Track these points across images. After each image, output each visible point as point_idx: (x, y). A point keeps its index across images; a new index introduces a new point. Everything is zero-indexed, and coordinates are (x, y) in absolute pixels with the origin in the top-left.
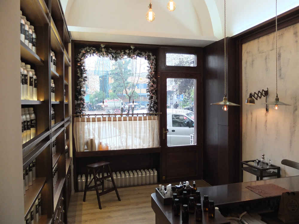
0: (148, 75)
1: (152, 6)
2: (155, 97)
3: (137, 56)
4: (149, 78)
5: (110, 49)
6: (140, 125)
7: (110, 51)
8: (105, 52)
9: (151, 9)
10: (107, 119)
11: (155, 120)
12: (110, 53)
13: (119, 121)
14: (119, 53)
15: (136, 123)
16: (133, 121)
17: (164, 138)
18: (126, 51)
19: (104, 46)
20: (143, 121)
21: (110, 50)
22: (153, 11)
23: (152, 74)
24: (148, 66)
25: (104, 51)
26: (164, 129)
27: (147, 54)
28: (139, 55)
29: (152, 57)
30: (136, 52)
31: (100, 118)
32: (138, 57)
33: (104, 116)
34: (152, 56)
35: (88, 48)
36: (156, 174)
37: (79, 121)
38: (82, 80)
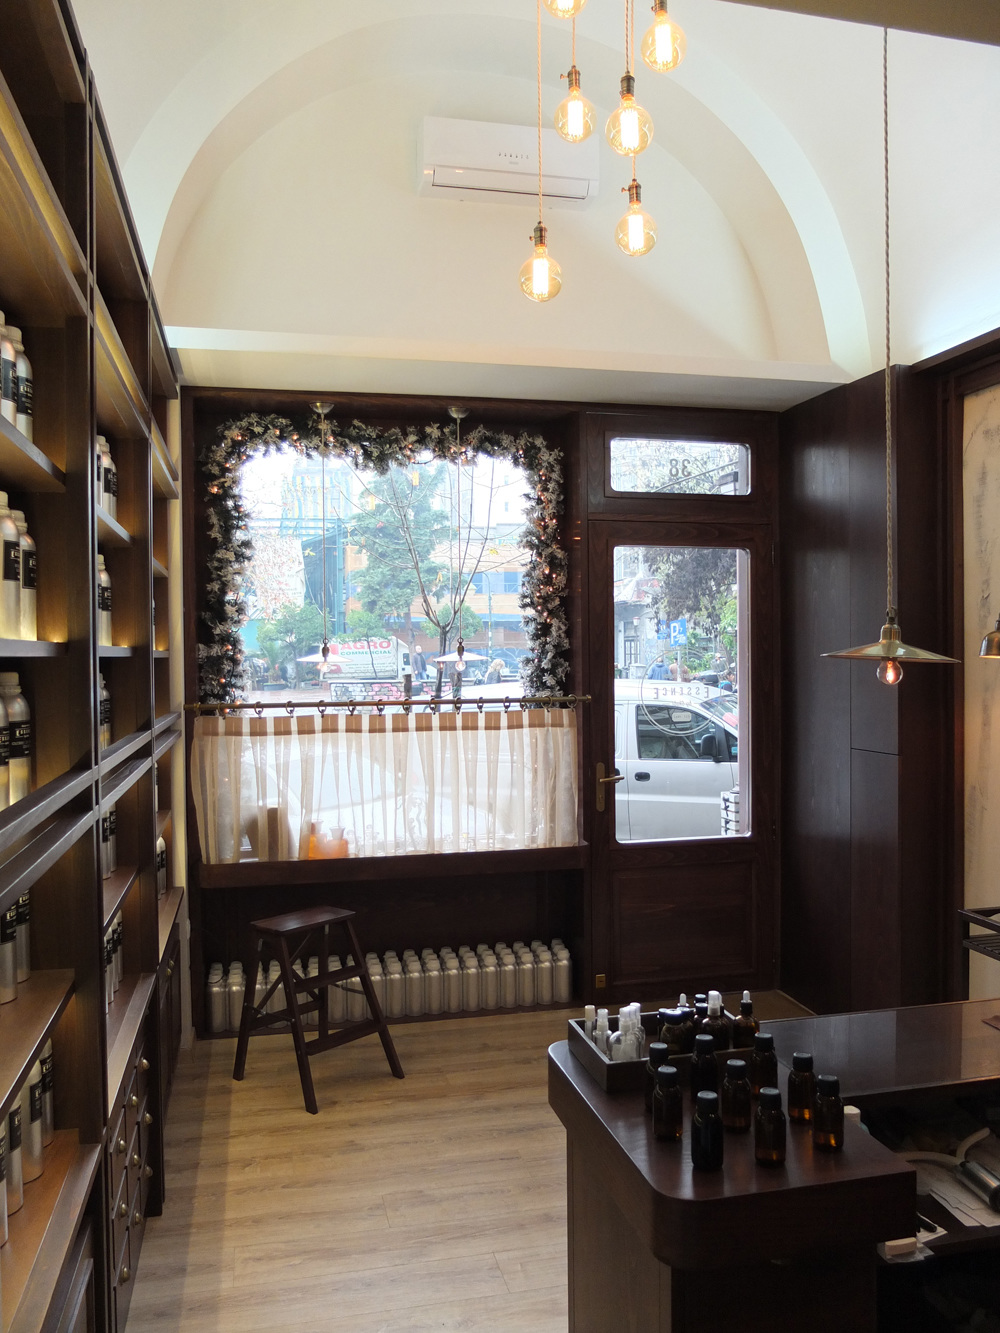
0: (530, 533)
1: (548, 235)
2: (560, 628)
3: (477, 449)
4: (531, 545)
5: (356, 422)
6: (493, 749)
7: (354, 433)
8: (334, 434)
9: (541, 249)
10: (342, 724)
11: (561, 725)
12: (357, 440)
13: (395, 730)
14: (397, 441)
15: (475, 739)
16: (460, 733)
17: (600, 806)
18: (428, 430)
19: (326, 411)
20: (504, 733)
21: (355, 427)
22: (551, 255)
23: (545, 527)
24: (527, 496)
25: (330, 432)
26: (600, 767)
27: (522, 442)
28: (488, 445)
29: (546, 457)
30: (474, 436)
31: (311, 718)
32: (482, 457)
33: (329, 711)
34: (544, 450)
35: (254, 418)
36: (565, 962)
37: (215, 734)
38: (231, 556)
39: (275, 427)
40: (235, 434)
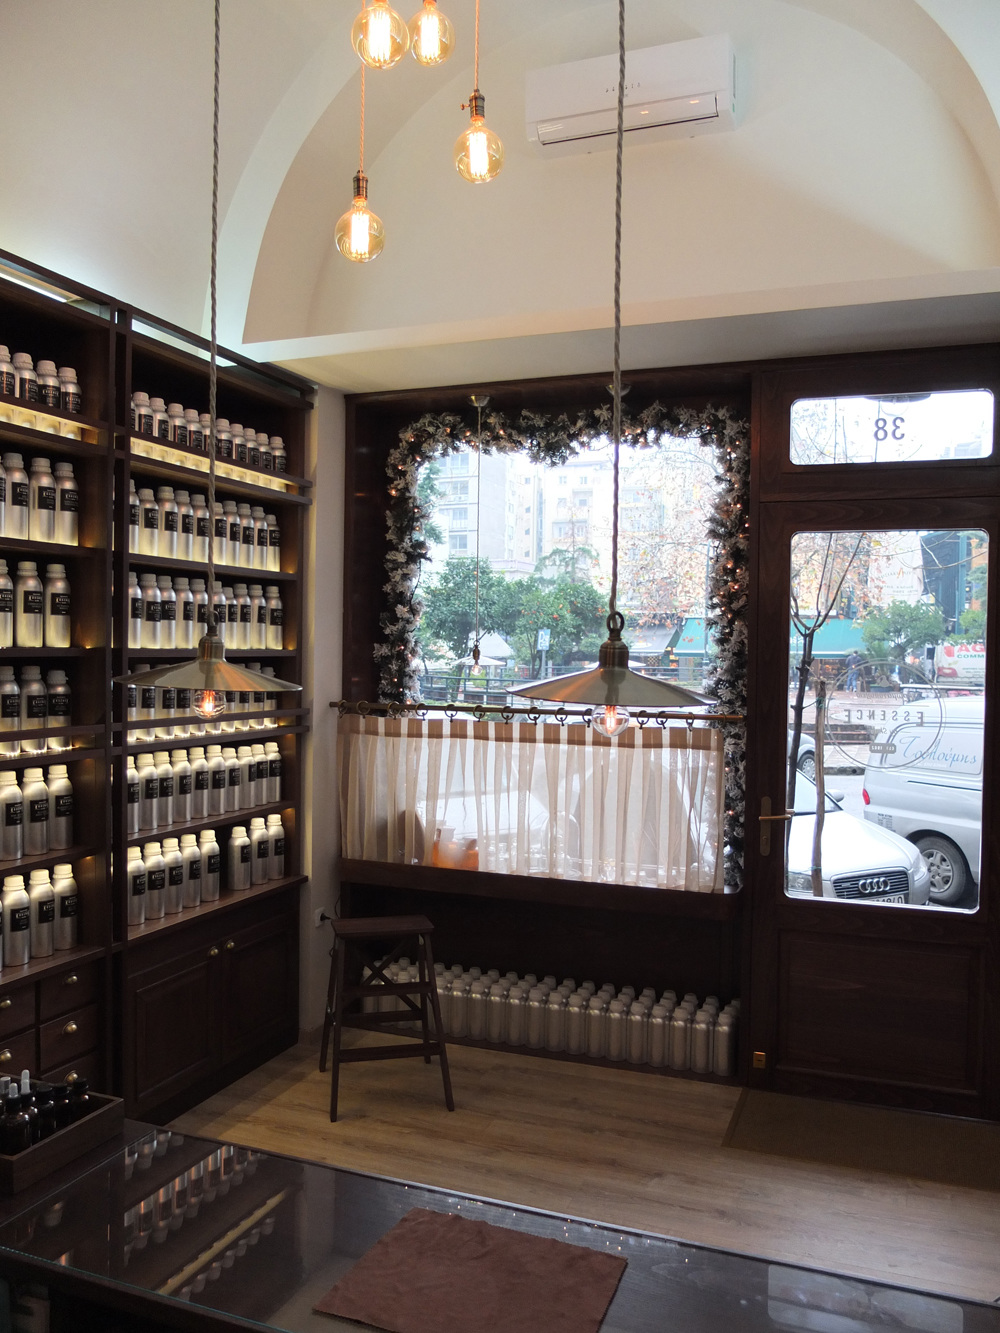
0: (712, 520)
2: (741, 633)
3: (660, 430)
4: (713, 534)
5: (524, 413)
7: (523, 423)
8: (503, 426)
10: (470, 730)
11: (707, 748)
12: (530, 431)
14: (564, 428)
17: (765, 850)
18: (597, 413)
19: (484, 403)
21: (525, 418)
23: (728, 513)
24: (719, 479)
25: (497, 426)
26: (766, 802)
27: (705, 416)
28: (670, 422)
29: (730, 430)
30: (647, 415)
31: (440, 722)
32: (666, 438)
33: (461, 716)
34: (728, 422)
35: (427, 419)
36: (725, 1028)
37: (358, 732)
38: (401, 558)
39: (446, 425)
40: (408, 436)
